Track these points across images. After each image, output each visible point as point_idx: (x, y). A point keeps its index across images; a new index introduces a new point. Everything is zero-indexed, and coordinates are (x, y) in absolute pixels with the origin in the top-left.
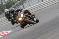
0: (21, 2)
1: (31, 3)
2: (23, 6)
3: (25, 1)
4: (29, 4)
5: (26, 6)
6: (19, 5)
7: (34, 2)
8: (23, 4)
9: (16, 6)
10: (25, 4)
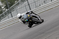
0: (9, 10)
1: (19, 11)
2: (11, 14)
3: (13, 10)
4: (17, 12)
5: (14, 14)
6: (7, 13)
7: (22, 10)
8: (11, 12)
9: (4, 15)
10: (13, 12)
